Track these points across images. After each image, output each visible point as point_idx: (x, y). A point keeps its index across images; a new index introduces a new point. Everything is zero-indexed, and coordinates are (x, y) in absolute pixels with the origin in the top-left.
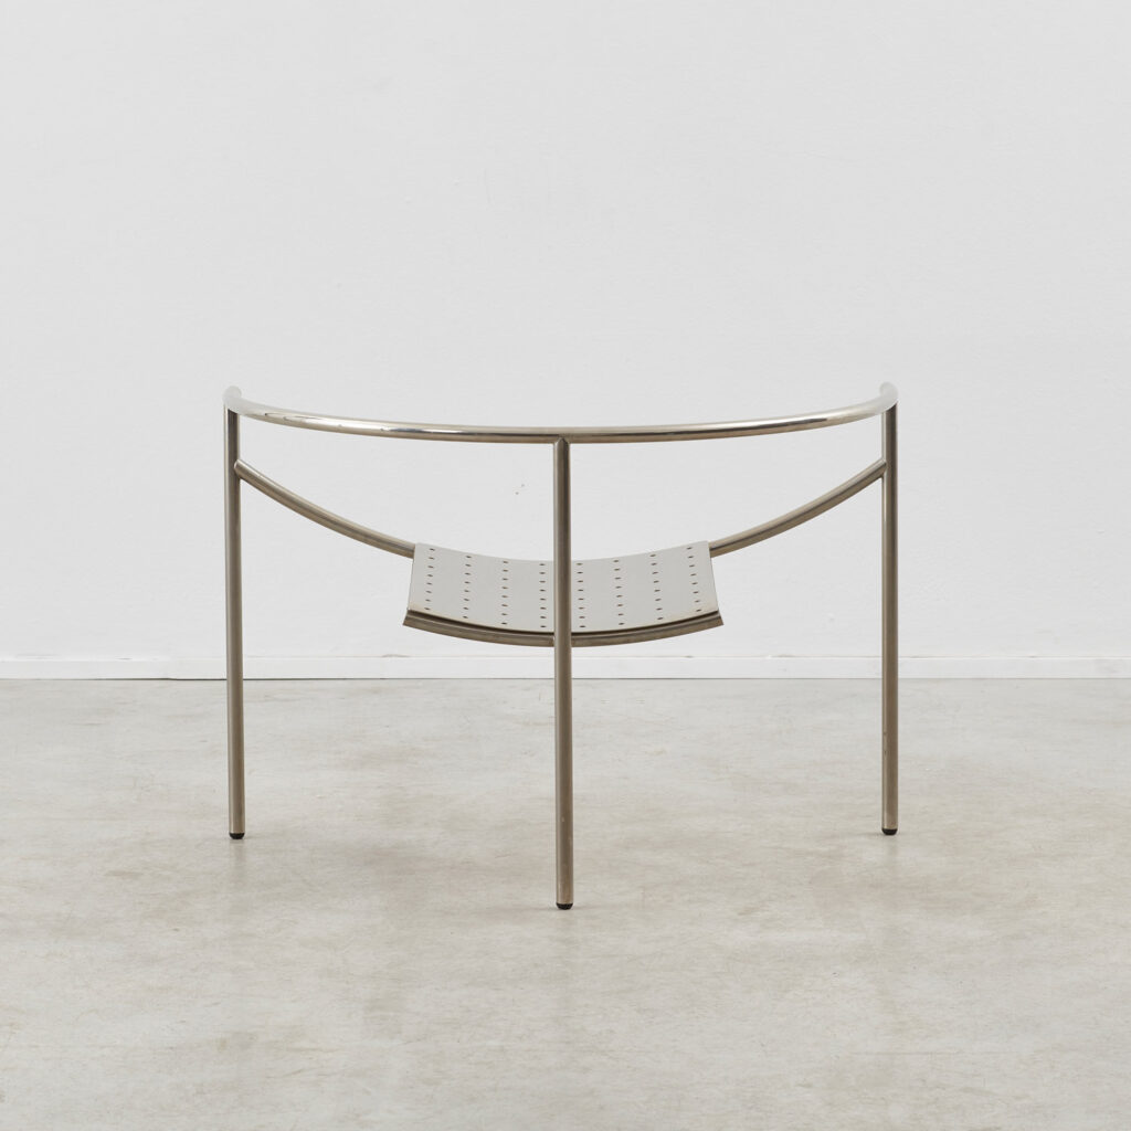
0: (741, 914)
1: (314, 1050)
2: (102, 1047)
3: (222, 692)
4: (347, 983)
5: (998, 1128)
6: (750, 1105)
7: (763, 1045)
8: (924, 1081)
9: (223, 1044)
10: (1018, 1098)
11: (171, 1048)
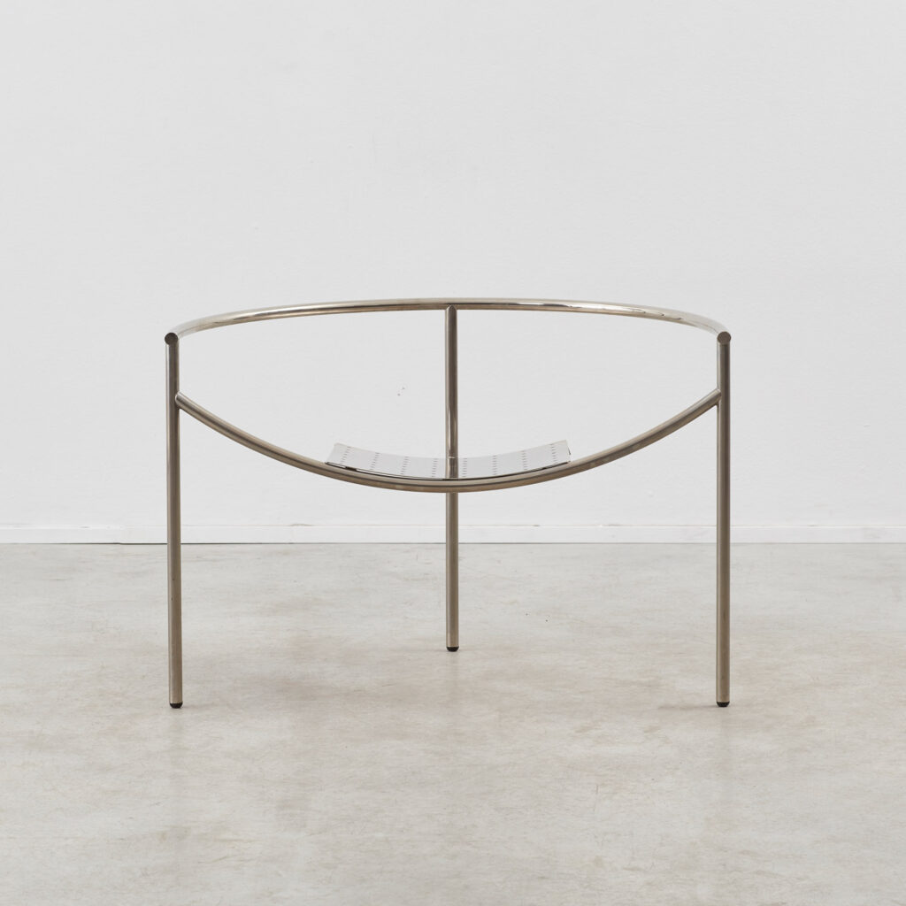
0: (577, 732)
1: (236, 840)
2: (67, 838)
3: (164, 553)
4: (263, 787)
5: (784, 903)
6: (586, 884)
7: (596, 837)
8: (724, 865)
9: (163, 836)
10: (799, 879)
11: (122, 839)
